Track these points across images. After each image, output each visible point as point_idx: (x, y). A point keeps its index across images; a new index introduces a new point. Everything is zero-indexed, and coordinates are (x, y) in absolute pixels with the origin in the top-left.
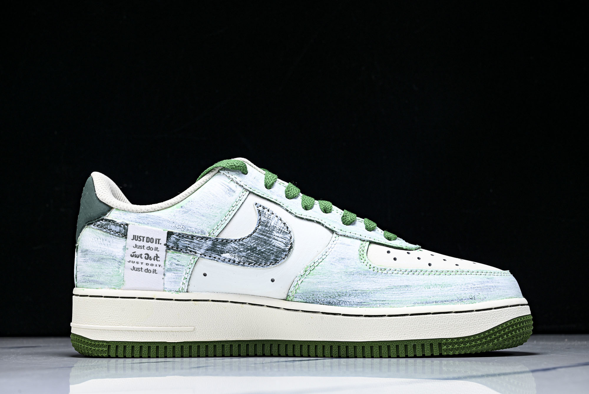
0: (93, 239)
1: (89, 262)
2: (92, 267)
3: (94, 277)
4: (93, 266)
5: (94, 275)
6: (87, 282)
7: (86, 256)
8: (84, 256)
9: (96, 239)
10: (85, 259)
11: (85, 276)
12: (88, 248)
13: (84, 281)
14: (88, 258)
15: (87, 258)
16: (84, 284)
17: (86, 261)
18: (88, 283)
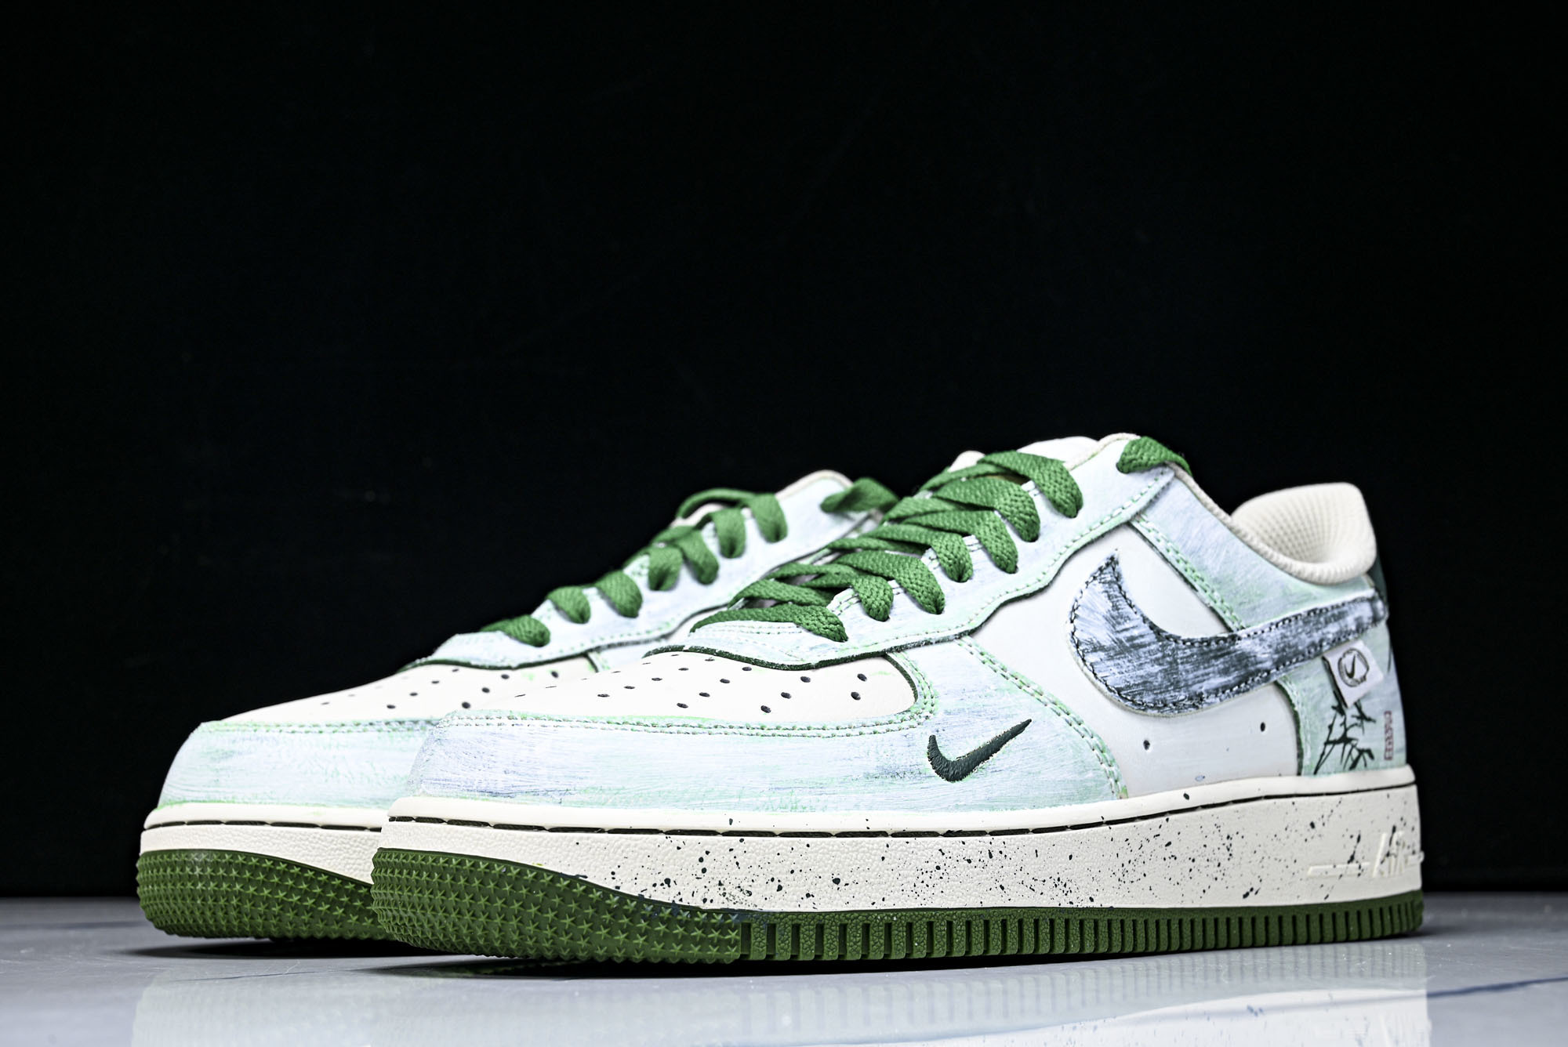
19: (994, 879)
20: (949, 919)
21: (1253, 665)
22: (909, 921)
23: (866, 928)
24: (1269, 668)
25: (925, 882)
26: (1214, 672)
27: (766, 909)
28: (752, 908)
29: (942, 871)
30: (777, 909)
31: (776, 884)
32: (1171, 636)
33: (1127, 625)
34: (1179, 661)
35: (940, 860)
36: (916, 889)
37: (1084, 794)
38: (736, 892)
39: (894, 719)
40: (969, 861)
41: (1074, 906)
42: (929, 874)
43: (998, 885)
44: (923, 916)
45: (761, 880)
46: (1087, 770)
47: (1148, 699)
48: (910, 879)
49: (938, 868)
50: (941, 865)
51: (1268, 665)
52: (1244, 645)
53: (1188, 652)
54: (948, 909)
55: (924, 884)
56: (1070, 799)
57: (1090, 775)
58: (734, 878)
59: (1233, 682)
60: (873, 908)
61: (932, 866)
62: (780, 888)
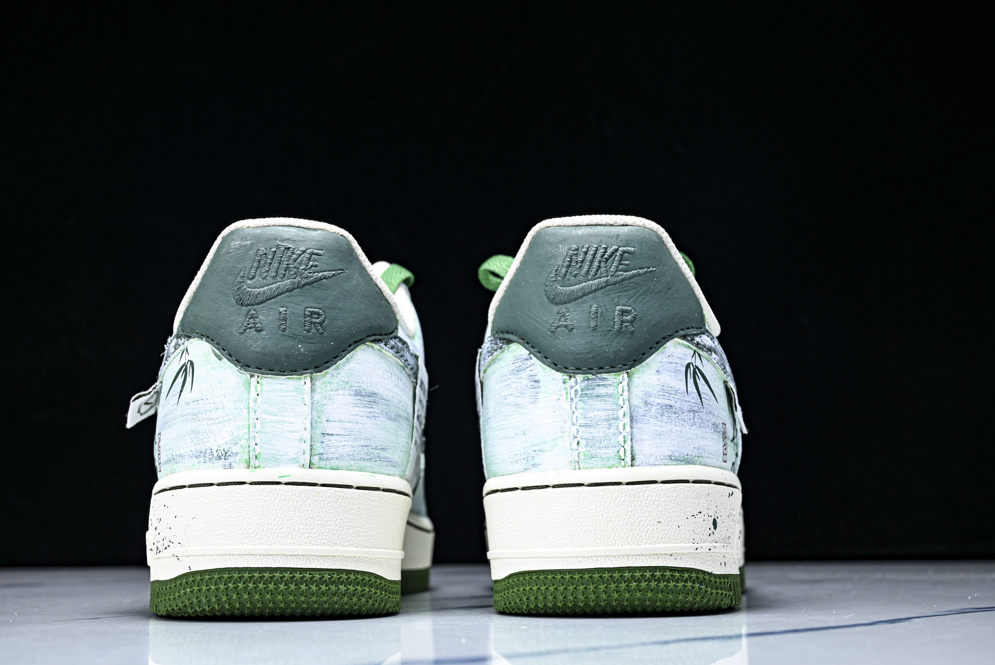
0: (383, 373)
1: (382, 419)
2: (387, 431)
3: (388, 450)
4: (388, 429)
5: (388, 446)
6: (374, 460)
7: (374, 406)
8: (369, 406)
9: (389, 375)
10: (370, 412)
11: (370, 448)
12: (376, 391)
13: (368, 457)
14: (379, 412)
15: (377, 411)
16: (367, 464)
17: (374, 416)
18: (378, 463)
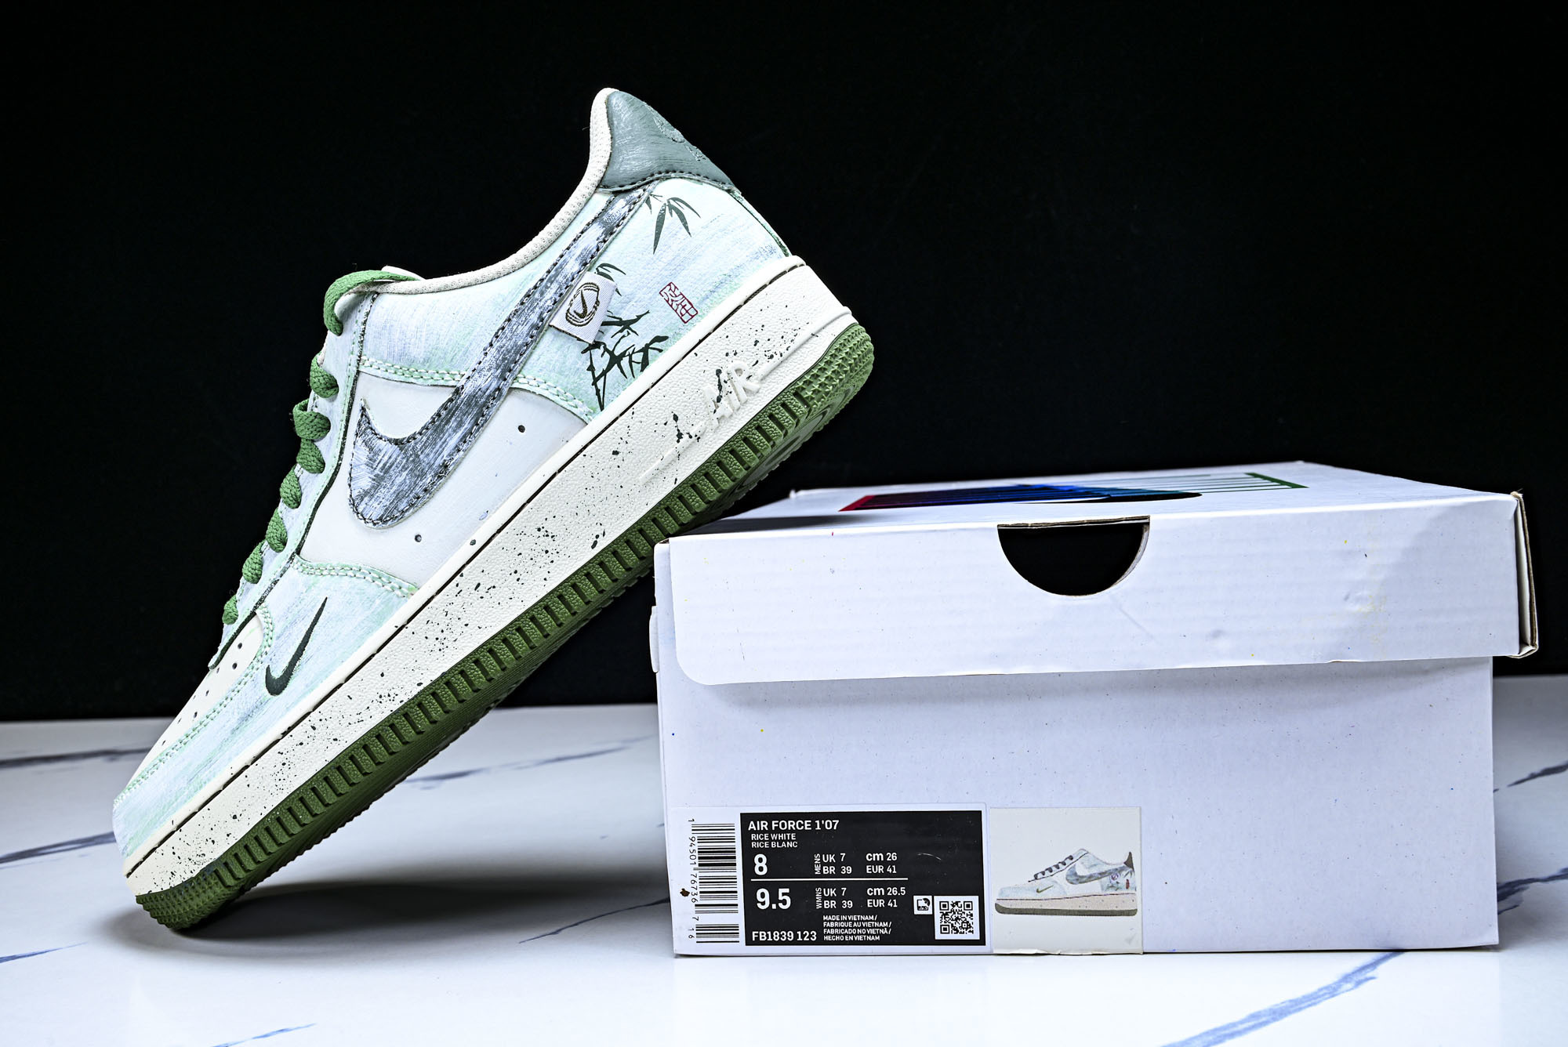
19: (326, 740)
20: (311, 787)
21: (481, 397)
22: (287, 807)
23: (267, 829)
24: (496, 387)
25: (282, 779)
26: (450, 435)
27: (217, 857)
28: (211, 861)
29: (287, 764)
30: (221, 853)
31: (210, 841)
32: (409, 438)
33: (380, 458)
34: (419, 453)
35: (282, 759)
36: (279, 787)
37: (380, 618)
38: (198, 858)
39: (248, 671)
40: (301, 744)
41: (405, 701)
42: (281, 772)
43: (331, 740)
44: (293, 798)
45: (203, 844)
46: (374, 602)
47: (403, 506)
48: (271, 785)
49: (284, 764)
50: (285, 761)
51: (494, 385)
52: (469, 389)
53: (425, 438)
54: (307, 782)
55: (282, 780)
56: (370, 631)
57: (378, 602)
58: (192, 851)
59: (469, 426)
60: (263, 816)
61: (280, 766)
62: (213, 842)
